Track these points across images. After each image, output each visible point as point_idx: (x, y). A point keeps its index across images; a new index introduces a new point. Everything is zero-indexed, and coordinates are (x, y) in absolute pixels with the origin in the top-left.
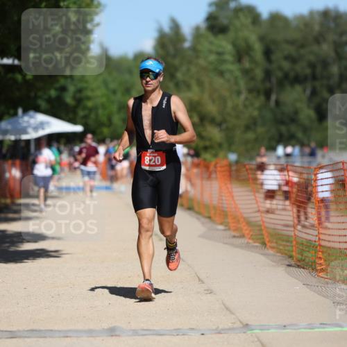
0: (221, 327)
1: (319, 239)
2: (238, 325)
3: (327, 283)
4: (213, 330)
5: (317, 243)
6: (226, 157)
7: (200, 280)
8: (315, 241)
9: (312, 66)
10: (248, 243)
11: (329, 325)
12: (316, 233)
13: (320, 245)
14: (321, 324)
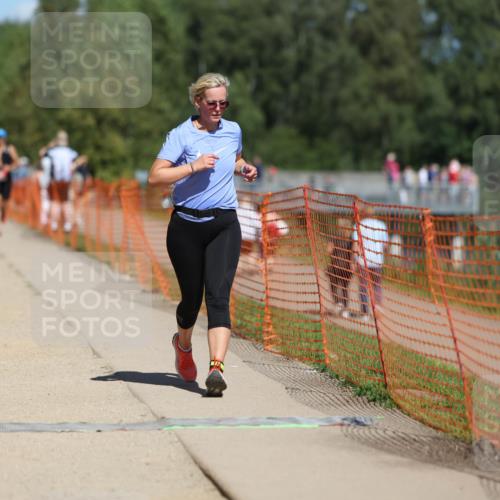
0: (125, 420)
1: (268, 297)
2: (150, 418)
3: (279, 361)
4: (115, 425)
5: (264, 303)
6: (133, 177)
7: (95, 353)
8: (262, 300)
9: (258, 45)
10: (164, 301)
11: (280, 419)
12: (263, 288)
13: (267, 306)
14: (269, 418)
